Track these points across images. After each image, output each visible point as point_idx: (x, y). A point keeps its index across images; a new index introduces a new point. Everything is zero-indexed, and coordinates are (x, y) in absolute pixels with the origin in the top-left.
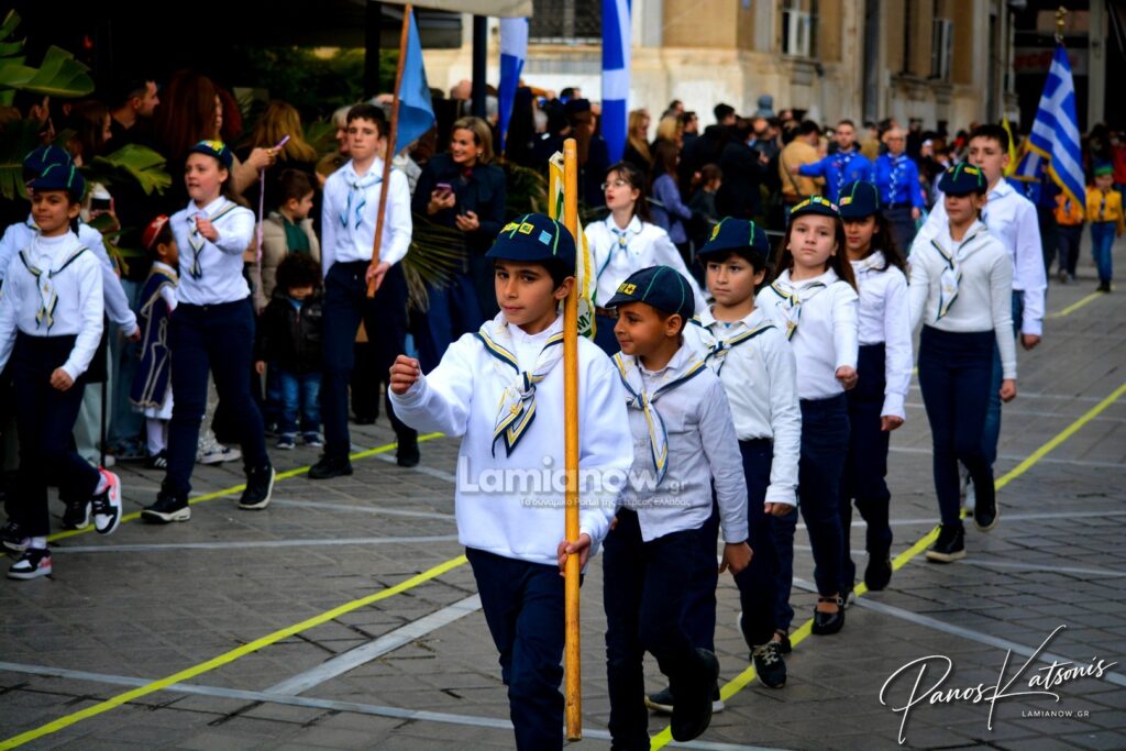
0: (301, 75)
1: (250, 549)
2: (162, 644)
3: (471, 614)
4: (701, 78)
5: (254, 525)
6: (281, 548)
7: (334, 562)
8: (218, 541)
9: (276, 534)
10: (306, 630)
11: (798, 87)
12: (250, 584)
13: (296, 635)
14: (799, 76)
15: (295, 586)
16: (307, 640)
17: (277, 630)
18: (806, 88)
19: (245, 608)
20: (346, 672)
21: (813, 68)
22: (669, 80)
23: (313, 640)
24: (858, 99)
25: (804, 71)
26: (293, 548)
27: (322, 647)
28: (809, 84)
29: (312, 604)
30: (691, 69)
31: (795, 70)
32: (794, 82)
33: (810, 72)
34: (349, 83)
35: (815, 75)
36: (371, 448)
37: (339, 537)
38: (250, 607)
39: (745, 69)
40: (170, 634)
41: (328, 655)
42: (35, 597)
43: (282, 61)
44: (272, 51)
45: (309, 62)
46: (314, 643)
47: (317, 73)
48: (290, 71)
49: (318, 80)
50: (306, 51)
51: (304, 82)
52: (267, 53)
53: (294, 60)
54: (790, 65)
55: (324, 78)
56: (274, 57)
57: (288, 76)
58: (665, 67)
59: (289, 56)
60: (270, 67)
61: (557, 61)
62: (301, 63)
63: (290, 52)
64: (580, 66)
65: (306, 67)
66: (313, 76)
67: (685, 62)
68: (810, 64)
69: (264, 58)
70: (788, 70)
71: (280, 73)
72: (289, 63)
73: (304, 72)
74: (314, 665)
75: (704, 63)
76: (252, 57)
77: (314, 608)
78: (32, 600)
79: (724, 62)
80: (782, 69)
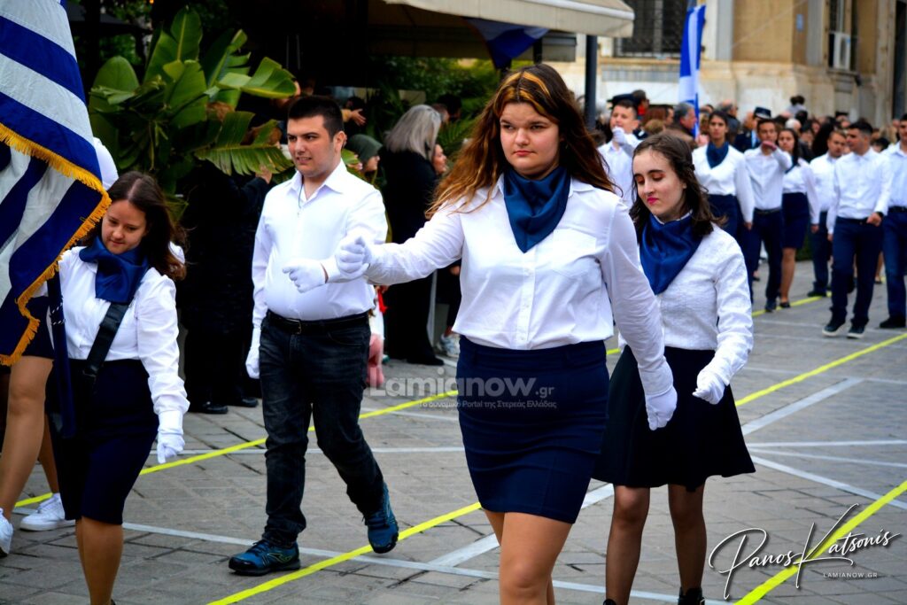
0: (448, 81)
1: (413, 453)
2: (348, 525)
3: (588, 507)
4: (763, 86)
5: (416, 435)
6: (437, 453)
8: (387, 447)
9: (433, 442)
10: (460, 516)
11: (841, 95)
12: (415, 481)
13: (452, 520)
14: (842, 85)
15: (449, 483)
16: (461, 525)
17: (437, 516)
18: (847, 96)
19: (412, 499)
20: (493, 550)
21: (852, 79)
22: (738, 87)
23: (465, 524)
24: (889, 104)
25: (846, 82)
26: (447, 453)
27: (472, 530)
28: (849, 92)
29: (463, 496)
30: (756, 79)
31: (838, 80)
32: (837, 90)
33: (851, 82)
34: (485, 87)
35: (855, 85)
38: (415, 498)
39: (798, 80)
40: (353, 517)
41: (478, 536)
42: (247, 487)
43: (432, 69)
44: (424, 62)
45: (455, 71)
46: (466, 527)
47: (461, 79)
48: (438, 78)
49: (461, 85)
50: (452, 61)
51: (450, 86)
52: (420, 63)
53: (442, 69)
54: (835, 77)
55: (465, 83)
56: (426, 66)
57: (437, 81)
58: (735, 77)
59: (437, 66)
60: (422, 74)
61: (647, 71)
62: (448, 71)
63: (439, 62)
64: (666, 75)
65: (452, 74)
66: (457, 82)
67: (750, 73)
68: (851, 76)
69: (418, 67)
70: (832, 80)
71: (431, 79)
72: (438, 71)
73: (450, 78)
74: (467, 544)
75: (766, 75)
76: (408, 66)
77: (465, 500)
78: (244, 489)
79: (781, 74)
80: (828, 80)
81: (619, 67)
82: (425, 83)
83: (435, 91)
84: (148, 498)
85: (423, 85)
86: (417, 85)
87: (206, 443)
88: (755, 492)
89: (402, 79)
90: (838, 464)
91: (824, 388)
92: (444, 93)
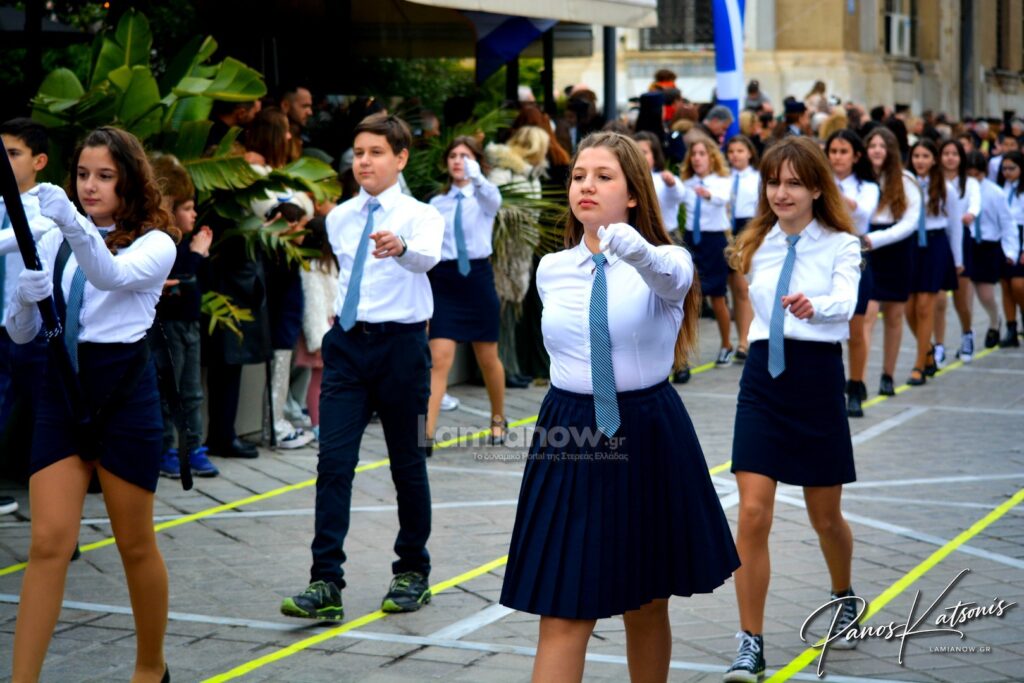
0: (448, 84)
6: (440, 509)
7: (487, 521)
8: (382, 505)
10: (465, 582)
11: (900, 85)
13: (456, 586)
14: (902, 74)
15: (453, 544)
16: (466, 591)
18: (908, 85)
20: (501, 619)
21: (913, 67)
22: (783, 79)
23: (471, 590)
24: (956, 94)
25: (905, 70)
26: (451, 510)
27: (479, 596)
28: (910, 81)
29: (469, 558)
30: (802, 70)
31: (897, 69)
32: (896, 80)
33: (911, 71)
34: (493, 91)
35: (916, 73)
36: (520, 419)
37: (492, 499)
39: (852, 69)
41: (486, 604)
42: (221, 556)
43: (430, 70)
44: (421, 63)
45: (455, 72)
46: (473, 593)
47: (463, 82)
48: (438, 81)
49: (463, 89)
50: (453, 62)
51: (451, 89)
52: (417, 66)
53: (442, 70)
54: (893, 64)
55: (468, 86)
56: (424, 68)
57: (436, 85)
58: (779, 69)
59: (437, 68)
60: (420, 77)
61: (679, 65)
62: (448, 74)
63: (438, 63)
64: (700, 69)
65: (453, 77)
66: (459, 85)
67: (797, 63)
68: (911, 63)
69: (415, 70)
70: (891, 69)
71: (429, 83)
72: (437, 73)
73: (451, 80)
74: (474, 612)
75: (814, 65)
76: (404, 68)
77: (471, 563)
78: (219, 559)
79: (832, 63)
80: (885, 67)
81: (646, 62)
82: (423, 87)
83: (434, 95)
84: (107, 572)
85: (420, 90)
86: (413, 90)
87: (175, 508)
88: (804, 542)
89: (397, 84)
90: (900, 507)
91: (883, 420)
92: (444, 97)
